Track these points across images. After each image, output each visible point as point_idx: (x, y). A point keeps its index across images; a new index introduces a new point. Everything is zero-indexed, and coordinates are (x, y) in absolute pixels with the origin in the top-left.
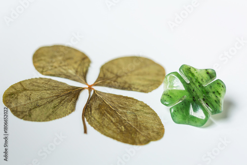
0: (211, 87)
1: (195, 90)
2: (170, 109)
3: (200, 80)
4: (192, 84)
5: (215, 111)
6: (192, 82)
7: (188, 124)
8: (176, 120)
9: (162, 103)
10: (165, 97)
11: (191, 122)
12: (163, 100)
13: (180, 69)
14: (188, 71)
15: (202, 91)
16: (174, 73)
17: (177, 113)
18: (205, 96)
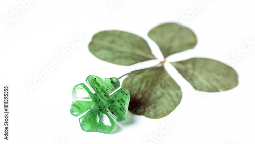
4: (98, 94)
8: (85, 129)
9: (72, 114)
11: (99, 129)
12: (72, 112)
13: (86, 80)
14: (94, 81)
15: (108, 100)
16: (81, 84)
17: (85, 123)
18: (110, 105)
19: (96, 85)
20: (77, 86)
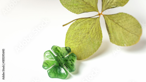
0: (68, 57)
1: (60, 59)
2: (48, 71)
3: (62, 54)
4: (58, 57)
5: (71, 71)
6: (58, 55)
7: (58, 78)
8: (51, 77)
9: (43, 68)
10: (45, 64)
11: (59, 76)
12: (43, 67)
13: (52, 49)
14: (56, 49)
15: (64, 60)
16: (48, 51)
17: (51, 73)
18: (65, 63)
19: (57, 52)
20: (46, 52)
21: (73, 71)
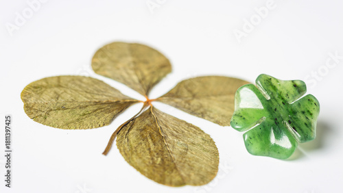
0: (299, 105)
1: (278, 109)
2: (244, 136)
3: (284, 96)
5: (306, 138)
6: (274, 98)
8: (252, 151)
10: (237, 119)
11: (272, 152)
13: (257, 81)
14: (268, 82)
15: (288, 110)
17: (252, 141)
18: (291, 118)
19: (271, 88)
20: (241, 87)
21: (310, 139)
